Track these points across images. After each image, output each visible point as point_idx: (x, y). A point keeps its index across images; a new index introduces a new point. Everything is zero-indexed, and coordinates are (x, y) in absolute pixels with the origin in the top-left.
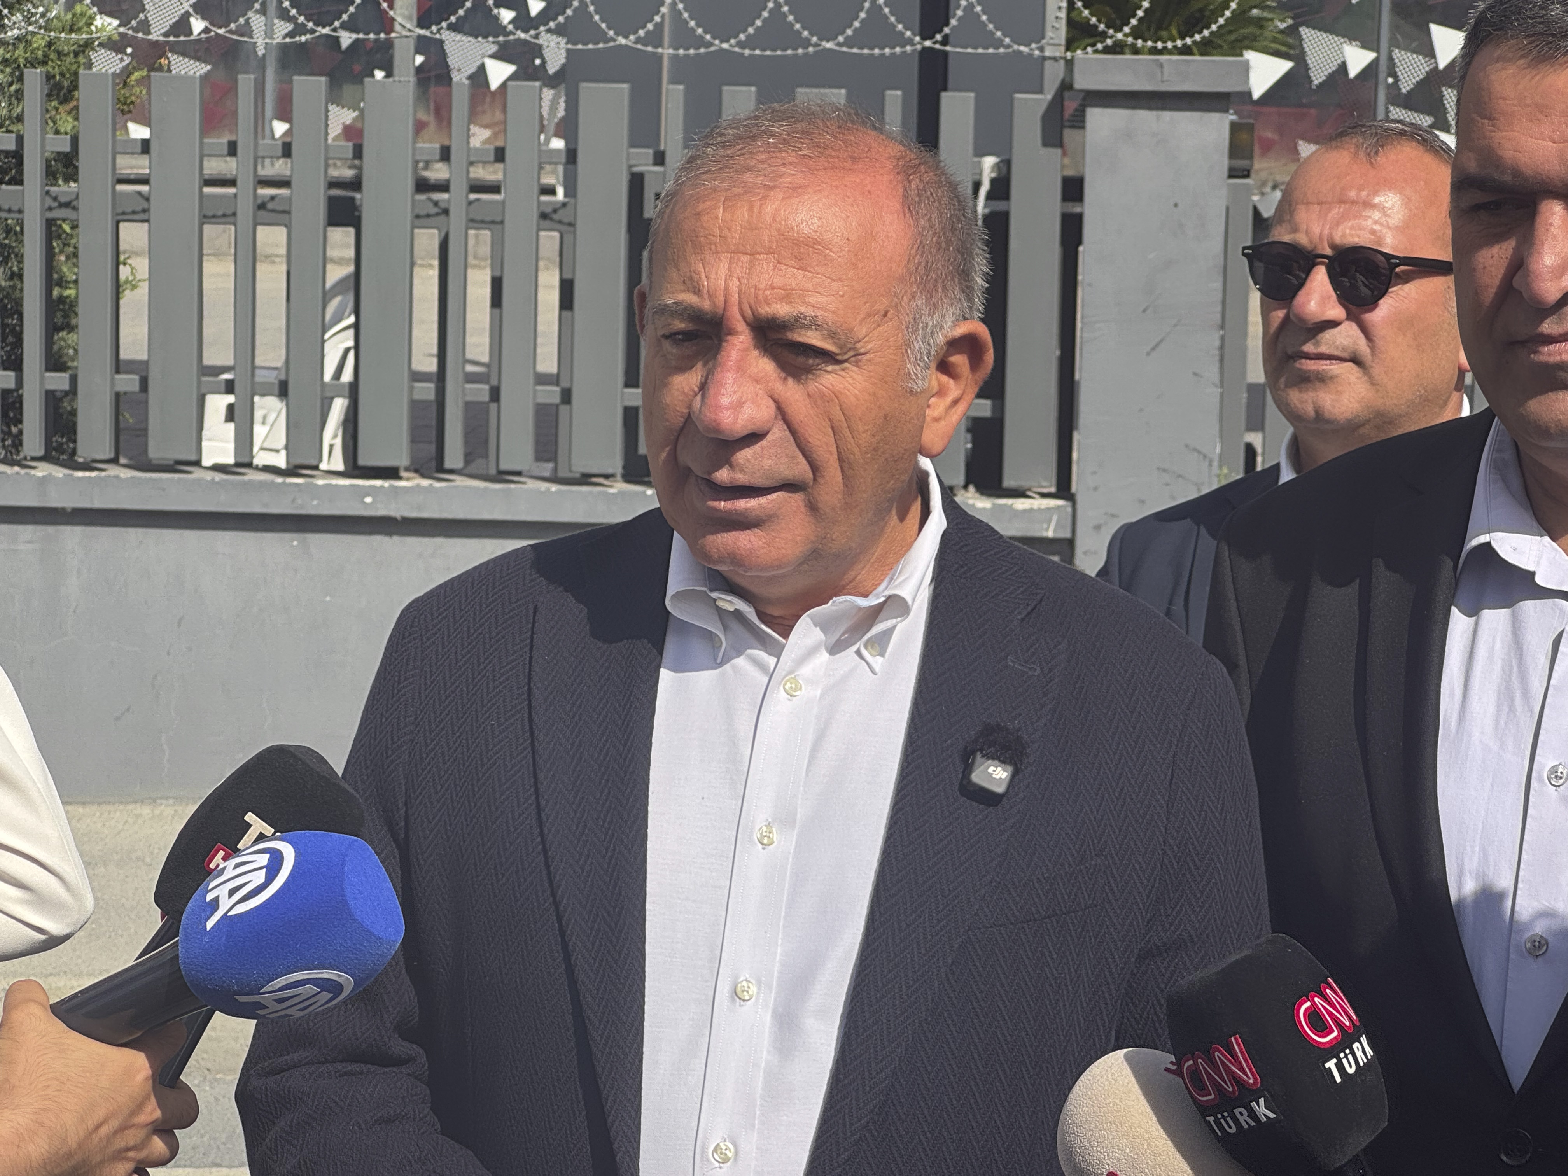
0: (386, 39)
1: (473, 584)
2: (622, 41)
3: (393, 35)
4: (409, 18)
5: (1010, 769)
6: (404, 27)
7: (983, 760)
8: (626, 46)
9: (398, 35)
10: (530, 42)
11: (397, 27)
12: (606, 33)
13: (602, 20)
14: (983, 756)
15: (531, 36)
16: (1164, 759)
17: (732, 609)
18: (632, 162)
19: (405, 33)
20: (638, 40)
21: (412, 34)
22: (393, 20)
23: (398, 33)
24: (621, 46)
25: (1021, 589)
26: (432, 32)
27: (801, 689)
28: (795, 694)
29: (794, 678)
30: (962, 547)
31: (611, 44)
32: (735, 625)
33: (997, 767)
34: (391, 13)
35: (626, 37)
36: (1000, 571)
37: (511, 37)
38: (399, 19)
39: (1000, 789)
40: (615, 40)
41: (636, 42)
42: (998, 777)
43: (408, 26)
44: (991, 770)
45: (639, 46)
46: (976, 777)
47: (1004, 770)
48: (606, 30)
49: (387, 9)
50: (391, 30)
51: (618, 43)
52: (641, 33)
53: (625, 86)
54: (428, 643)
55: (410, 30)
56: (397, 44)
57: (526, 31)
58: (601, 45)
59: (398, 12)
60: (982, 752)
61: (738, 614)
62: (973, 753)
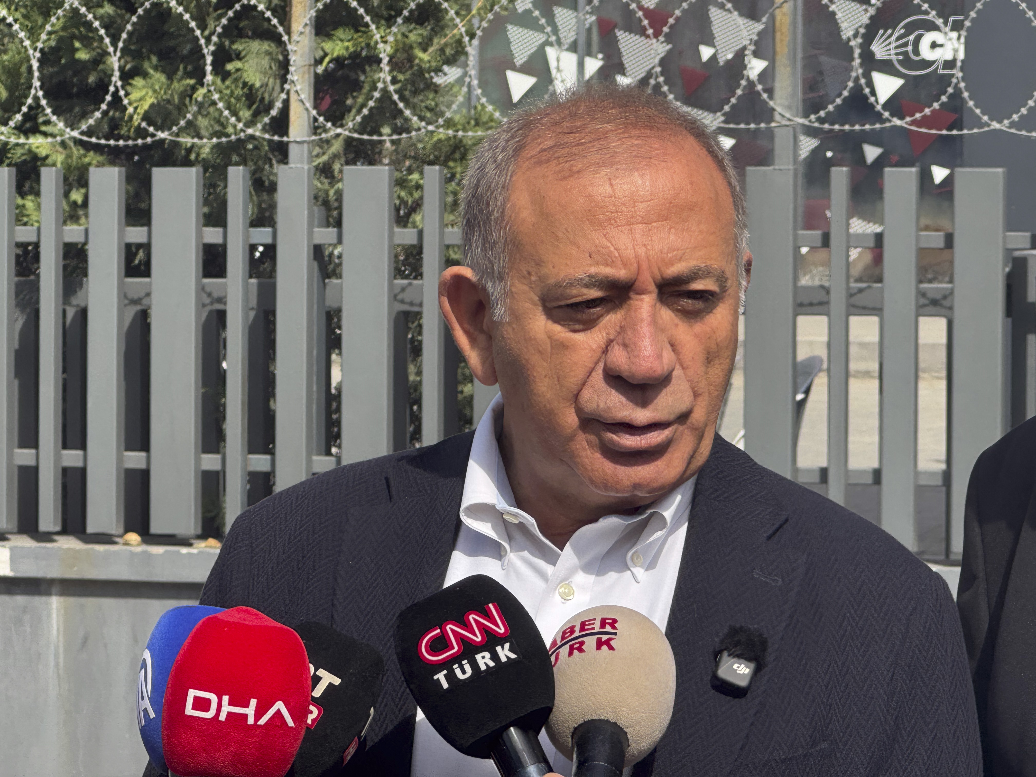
0: (766, 128)
1: (297, 499)
2: (995, 125)
3: (773, 124)
4: (789, 108)
5: (752, 665)
6: (783, 116)
7: (729, 658)
8: (1001, 130)
9: (778, 124)
10: (906, 128)
11: (777, 117)
12: (980, 119)
13: (977, 106)
14: (729, 655)
15: (906, 123)
16: (887, 658)
17: (517, 522)
18: (1010, 246)
19: (785, 122)
20: (1013, 125)
21: (792, 123)
22: (773, 110)
23: (778, 122)
24: (995, 130)
25: (769, 510)
26: (810, 121)
27: (573, 594)
28: (568, 598)
29: (568, 584)
30: (718, 473)
31: (986, 129)
32: (518, 536)
33: (740, 664)
34: (771, 103)
35: (1000, 122)
36: (751, 494)
37: (888, 125)
38: (779, 109)
39: (743, 683)
40: (989, 125)
41: (1010, 127)
42: (741, 672)
43: (788, 115)
44: (735, 666)
45: (1013, 131)
46: (723, 673)
47: (747, 667)
48: (981, 115)
49: (768, 100)
50: (771, 119)
51: (992, 127)
52: (1015, 117)
53: (1000, 170)
54: (257, 550)
55: (789, 120)
56: (779, 133)
57: (902, 118)
58: (976, 131)
59: (779, 101)
60: (728, 652)
61: (522, 527)
62: (720, 652)
